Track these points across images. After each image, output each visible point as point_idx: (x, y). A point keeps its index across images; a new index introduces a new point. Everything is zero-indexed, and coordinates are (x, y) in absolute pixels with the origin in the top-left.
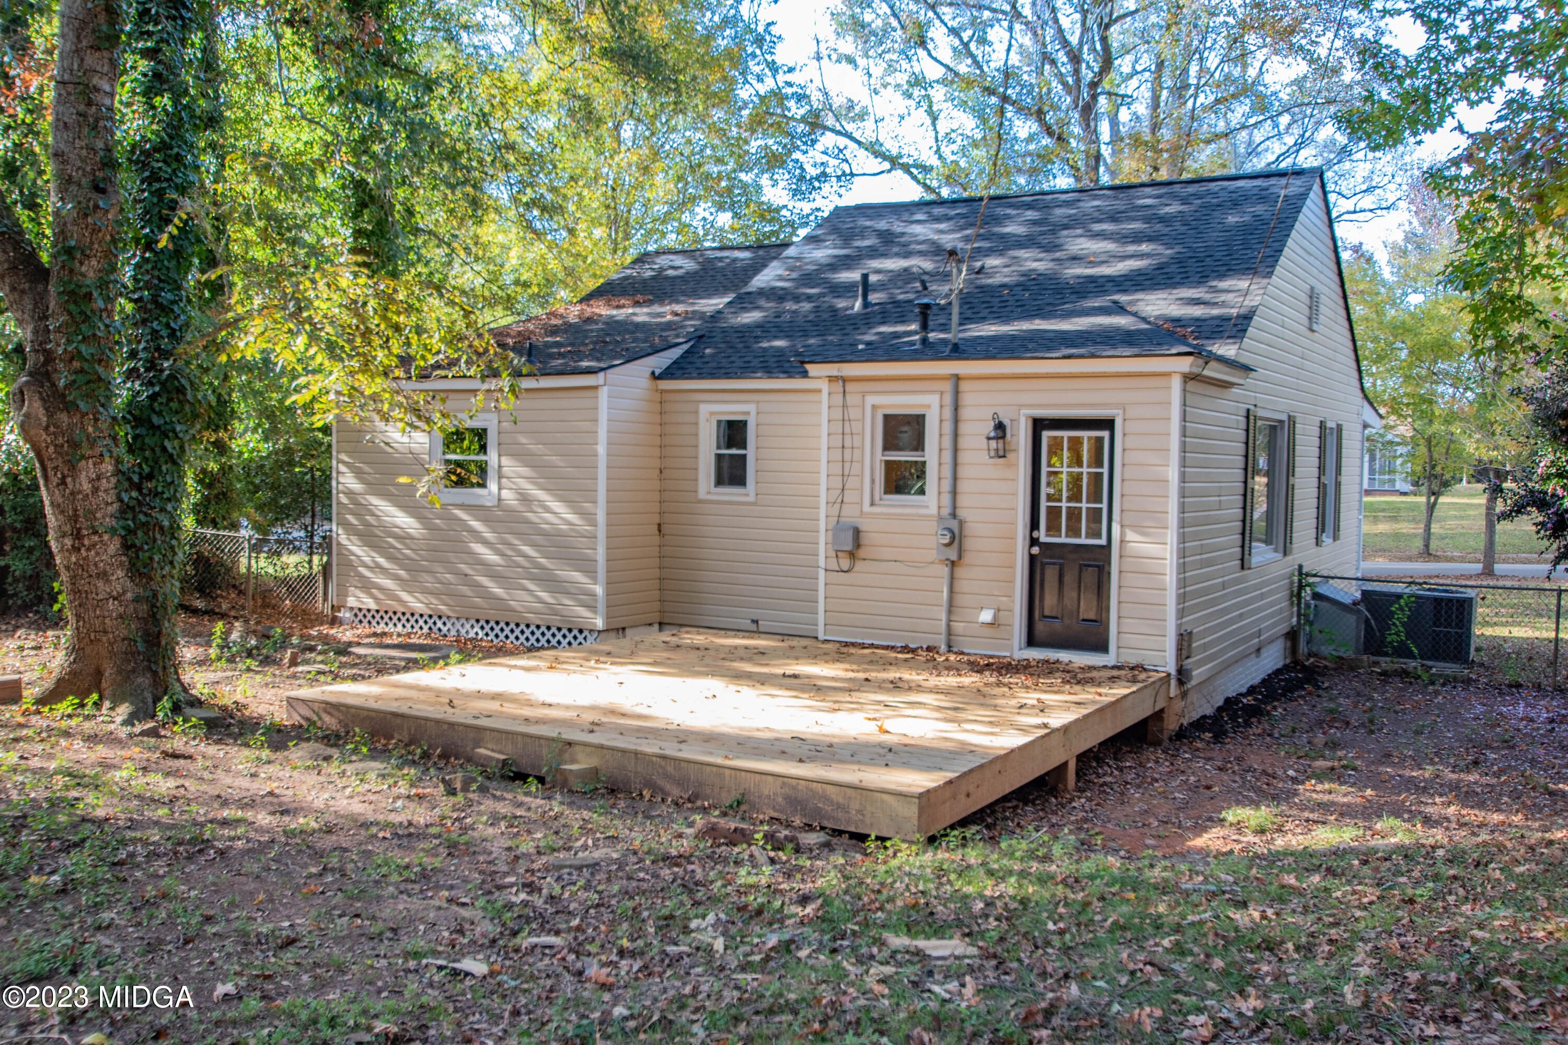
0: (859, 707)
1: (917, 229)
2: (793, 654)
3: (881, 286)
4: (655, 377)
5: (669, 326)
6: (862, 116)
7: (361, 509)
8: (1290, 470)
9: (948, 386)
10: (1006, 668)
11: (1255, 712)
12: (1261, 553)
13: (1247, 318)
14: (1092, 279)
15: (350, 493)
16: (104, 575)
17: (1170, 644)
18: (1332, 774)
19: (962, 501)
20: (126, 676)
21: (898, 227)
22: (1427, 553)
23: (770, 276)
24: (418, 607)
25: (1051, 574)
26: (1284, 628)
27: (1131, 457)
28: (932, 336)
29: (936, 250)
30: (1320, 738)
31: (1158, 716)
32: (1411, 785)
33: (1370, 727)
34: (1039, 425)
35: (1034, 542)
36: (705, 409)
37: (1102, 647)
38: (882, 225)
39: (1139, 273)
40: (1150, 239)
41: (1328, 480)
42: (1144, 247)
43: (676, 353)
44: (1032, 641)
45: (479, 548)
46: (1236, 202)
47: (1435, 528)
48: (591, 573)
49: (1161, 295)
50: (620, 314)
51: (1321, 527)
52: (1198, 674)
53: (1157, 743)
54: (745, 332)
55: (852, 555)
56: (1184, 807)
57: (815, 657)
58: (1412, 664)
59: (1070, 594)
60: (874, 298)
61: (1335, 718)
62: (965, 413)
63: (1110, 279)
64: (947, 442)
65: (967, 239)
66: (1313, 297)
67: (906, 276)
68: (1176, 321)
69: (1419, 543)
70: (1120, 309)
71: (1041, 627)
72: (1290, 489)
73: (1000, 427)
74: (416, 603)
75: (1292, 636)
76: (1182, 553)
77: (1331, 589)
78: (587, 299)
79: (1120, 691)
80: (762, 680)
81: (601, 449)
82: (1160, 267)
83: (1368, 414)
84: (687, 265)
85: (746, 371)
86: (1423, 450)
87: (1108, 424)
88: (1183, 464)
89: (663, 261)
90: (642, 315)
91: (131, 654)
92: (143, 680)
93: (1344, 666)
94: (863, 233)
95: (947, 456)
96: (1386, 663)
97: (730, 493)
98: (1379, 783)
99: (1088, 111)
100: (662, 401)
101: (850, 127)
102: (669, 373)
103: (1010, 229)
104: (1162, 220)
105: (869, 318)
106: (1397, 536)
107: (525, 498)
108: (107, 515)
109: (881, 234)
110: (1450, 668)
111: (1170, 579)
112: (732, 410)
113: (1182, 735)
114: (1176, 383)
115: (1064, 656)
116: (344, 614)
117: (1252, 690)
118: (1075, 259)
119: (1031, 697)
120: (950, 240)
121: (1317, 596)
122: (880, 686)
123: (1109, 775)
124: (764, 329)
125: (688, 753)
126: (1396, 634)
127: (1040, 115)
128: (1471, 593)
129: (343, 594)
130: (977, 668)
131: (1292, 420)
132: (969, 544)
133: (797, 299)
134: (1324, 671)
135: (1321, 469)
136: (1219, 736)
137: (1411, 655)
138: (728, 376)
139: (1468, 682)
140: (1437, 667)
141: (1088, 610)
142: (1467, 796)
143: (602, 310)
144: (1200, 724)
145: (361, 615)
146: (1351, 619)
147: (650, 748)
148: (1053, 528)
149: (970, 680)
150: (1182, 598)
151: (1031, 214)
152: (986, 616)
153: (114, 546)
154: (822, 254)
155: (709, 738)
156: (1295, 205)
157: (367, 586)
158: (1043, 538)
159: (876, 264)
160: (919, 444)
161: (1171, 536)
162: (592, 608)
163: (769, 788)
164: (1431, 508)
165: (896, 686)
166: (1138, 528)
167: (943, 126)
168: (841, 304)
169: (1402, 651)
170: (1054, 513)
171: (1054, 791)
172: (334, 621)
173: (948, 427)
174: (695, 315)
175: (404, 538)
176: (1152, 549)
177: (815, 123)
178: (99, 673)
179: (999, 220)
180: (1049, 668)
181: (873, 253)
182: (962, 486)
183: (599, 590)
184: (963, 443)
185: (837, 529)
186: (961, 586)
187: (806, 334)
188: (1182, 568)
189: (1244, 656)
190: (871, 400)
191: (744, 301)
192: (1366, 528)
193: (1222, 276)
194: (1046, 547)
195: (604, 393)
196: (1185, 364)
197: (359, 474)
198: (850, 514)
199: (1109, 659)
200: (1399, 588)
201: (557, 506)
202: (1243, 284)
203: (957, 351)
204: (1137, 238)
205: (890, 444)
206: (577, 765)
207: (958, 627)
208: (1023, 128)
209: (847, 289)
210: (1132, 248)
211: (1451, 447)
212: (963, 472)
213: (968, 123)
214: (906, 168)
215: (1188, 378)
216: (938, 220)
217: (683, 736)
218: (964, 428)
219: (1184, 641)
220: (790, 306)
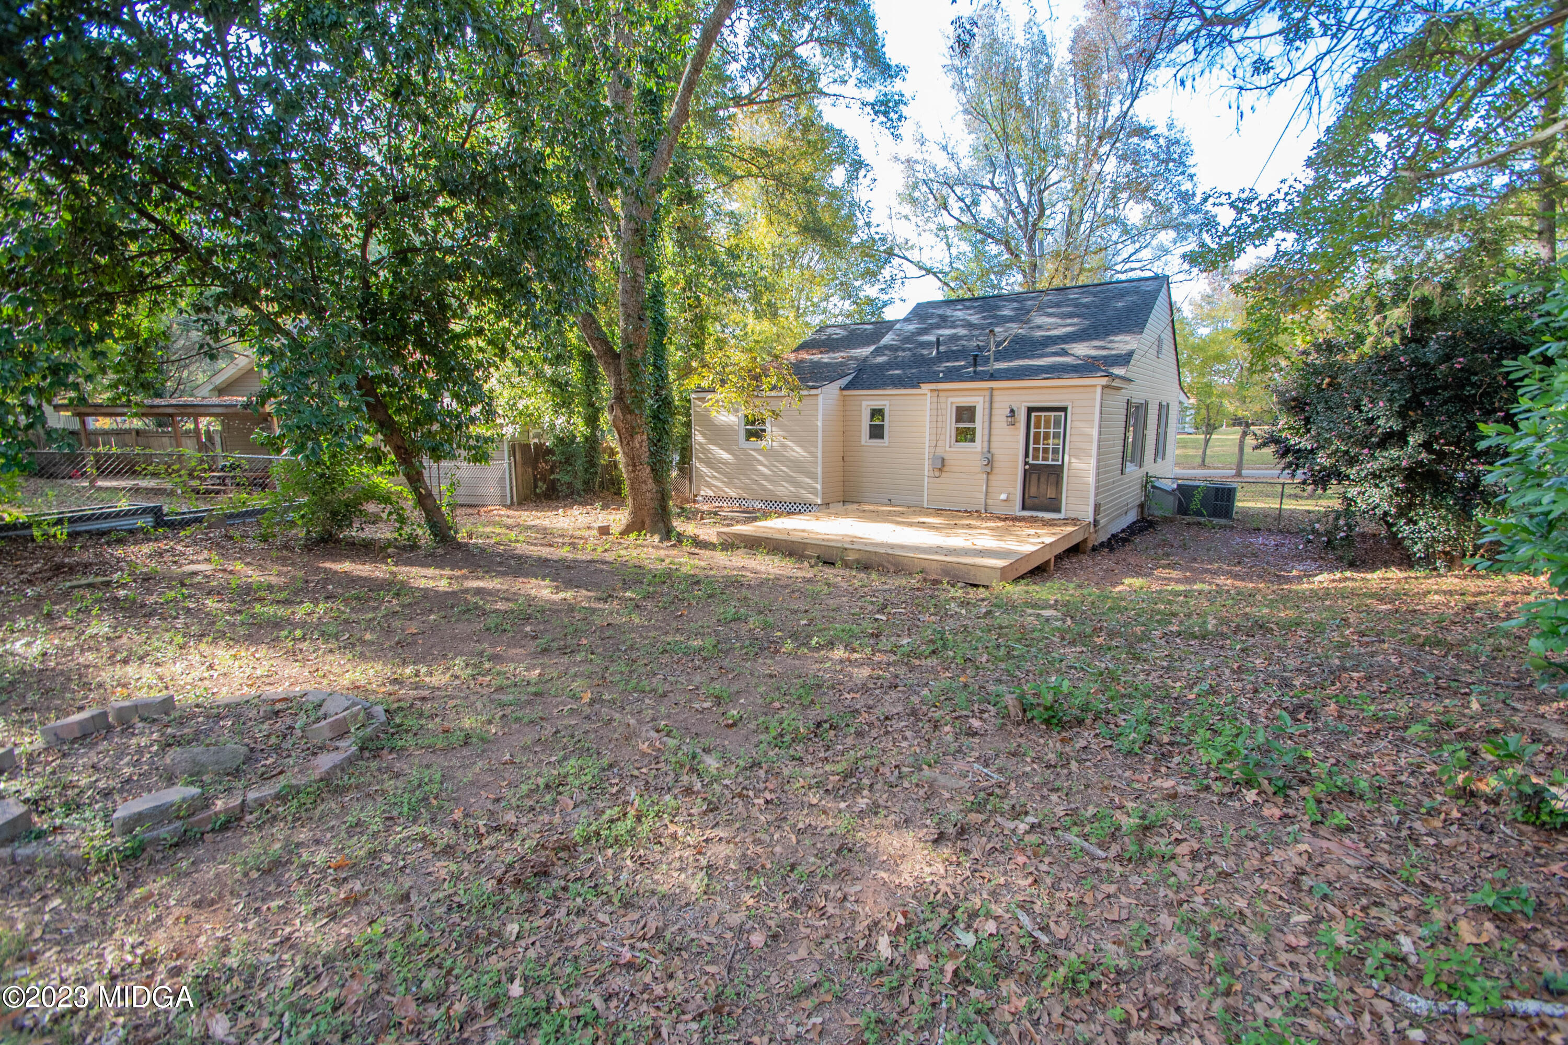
0: (957, 535)
1: (959, 313)
2: (914, 513)
3: (945, 343)
4: (842, 389)
5: (841, 364)
6: (912, 247)
7: (705, 451)
8: (1145, 427)
9: (987, 393)
10: (1015, 519)
11: (1125, 540)
12: (1130, 467)
13: (1130, 354)
14: (1049, 337)
15: (700, 444)
16: (645, 482)
17: (1091, 510)
18: (1168, 566)
19: (993, 445)
20: (656, 523)
21: (949, 312)
22: (1203, 465)
23: (887, 339)
24: (734, 495)
25: (1034, 478)
26: (1138, 502)
27: (1076, 424)
28: (980, 368)
29: (969, 325)
30: (1160, 552)
31: (1085, 541)
32: (1207, 571)
33: (1184, 547)
34: (1030, 410)
35: (1026, 463)
36: (864, 404)
37: (1058, 510)
38: (940, 312)
39: (1073, 333)
40: (1078, 316)
41: (1161, 431)
42: (1075, 320)
43: (850, 378)
44: (1024, 508)
45: (761, 468)
46: (1122, 294)
47: (1208, 452)
48: (815, 479)
49: (1086, 344)
50: (817, 357)
51: (1156, 455)
52: (1102, 522)
53: (1084, 553)
54: (881, 367)
55: (940, 470)
56: (1103, 578)
57: (928, 515)
58: (1202, 520)
59: (1043, 486)
60: (942, 349)
61: (1165, 543)
62: (995, 405)
63: (1058, 337)
64: (987, 418)
65: (984, 318)
66: (1160, 340)
67: (954, 338)
68: (1093, 357)
69: (1199, 460)
70: (1064, 353)
71: (1028, 501)
72: (1144, 436)
73: (1012, 411)
74: (731, 492)
75: (1142, 506)
76: (1098, 468)
77: (1161, 484)
78: (797, 350)
79: (1070, 529)
80: (911, 524)
81: (820, 424)
82: (1084, 330)
83: (1182, 397)
84: (842, 332)
85: (883, 386)
86: (1203, 411)
87: (1064, 409)
88: (1100, 426)
89: (830, 331)
90: (826, 358)
91: (656, 514)
92: (661, 525)
93: (1166, 520)
94: (932, 316)
95: (986, 425)
96: (1188, 519)
97: (876, 442)
98: (1193, 570)
99: (1031, 241)
100: (844, 399)
101: (907, 254)
102: (847, 388)
103: (1006, 312)
104: (1085, 306)
105: (941, 357)
106: (1186, 456)
107: (783, 446)
108: (645, 457)
109: (940, 316)
110: (1223, 521)
111: (1091, 480)
112: (877, 404)
113: (1094, 549)
114: (1099, 390)
115: (1040, 514)
116: (699, 498)
117: (1123, 531)
118: (1039, 327)
119: (1032, 531)
120: (975, 319)
121: (1154, 487)
122: (963, 527)
123: (1066, 564)
124: (890, 365)
125: (897, 552)
126: (1195, 504)
127: (1007, 244)
128: (1234, 485)
129: (699, 489)
130: (1000, 519)
131: (1147, 403)
132: (996, 464)
133: (904, 350)
134: (1157, 523)
135: (1159, 425)
136: (1112, 549)
137: (1202, 515)
138: (876, 388)
139: (1232, 528)
140: (1215, 521)
141: (1051, 493)
142: (1236, 576)
143: (805, 356)
144: (1102, 545)
145: (707, 499)
146: (1171, 498)
147: (882, 551)
148: (1035, 457)
149: (1001, 524)
150: (1097, 488)
151: (1015, 305)
152: (1003, 497)
153: (648, 470)
154: (912, 327)
155: (902, 547)
156: (1154, 295)
157: (709, 485)
158: (1031, 461)
159: (941, 332)
160: (972, 420)
161: (1093, 462)
162: (816, 494)
163: (935, 566)
164: (1207, 441)
165: (969, 526)
166: (1077, 457)
167: (954, 251)
168: (925, 352)
169: (1198, 513)
170: (1036, 450)
171: (1044, 570)
172: (695, 501)
173: (987, 412)
174: (852, 358)
175: (726, 463)
176: (1082, 466)
177: (890, 253)
178: (643, 523)
179: (999, 308)
180: (1034, 520)
181: (938, 326)
182: (993, 438)
183: (819, 487)
184: (994, 419)
185: (934, 458)
186: (991, 483)
187: (910, 367)
188: (1098, 474)
189: (1120, 515)
190: (951, 400)
191: (878, 352)
192: (1177, 452)
193: (1116, 334)
194: (1032, 466)
195: (820, 398)
196: (1104, 381)
197: (704, 435)
198: (940, 452)
199: (1061, 516)
200: (1197, 483)
201: (798, 449)
202: (1128, 338)
203: (993, 376)
204: (1071, 315)
205: (958, 420)
206: (851, 557)
207: (990, 502)
208: (993, 248)
209: (928, 344)
210: (1069, 321)
211: (1220, 410)
212: (994, 432)
213: (965, 247)
214: (934, 274)
215: (1104, 387)
216: (968, 308)
217: (893, 546)
218: (994, 412)
219: (1097, 508)
220: (900, 353)
